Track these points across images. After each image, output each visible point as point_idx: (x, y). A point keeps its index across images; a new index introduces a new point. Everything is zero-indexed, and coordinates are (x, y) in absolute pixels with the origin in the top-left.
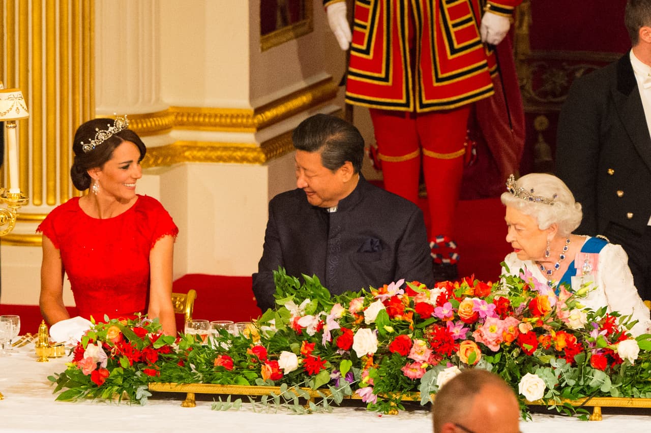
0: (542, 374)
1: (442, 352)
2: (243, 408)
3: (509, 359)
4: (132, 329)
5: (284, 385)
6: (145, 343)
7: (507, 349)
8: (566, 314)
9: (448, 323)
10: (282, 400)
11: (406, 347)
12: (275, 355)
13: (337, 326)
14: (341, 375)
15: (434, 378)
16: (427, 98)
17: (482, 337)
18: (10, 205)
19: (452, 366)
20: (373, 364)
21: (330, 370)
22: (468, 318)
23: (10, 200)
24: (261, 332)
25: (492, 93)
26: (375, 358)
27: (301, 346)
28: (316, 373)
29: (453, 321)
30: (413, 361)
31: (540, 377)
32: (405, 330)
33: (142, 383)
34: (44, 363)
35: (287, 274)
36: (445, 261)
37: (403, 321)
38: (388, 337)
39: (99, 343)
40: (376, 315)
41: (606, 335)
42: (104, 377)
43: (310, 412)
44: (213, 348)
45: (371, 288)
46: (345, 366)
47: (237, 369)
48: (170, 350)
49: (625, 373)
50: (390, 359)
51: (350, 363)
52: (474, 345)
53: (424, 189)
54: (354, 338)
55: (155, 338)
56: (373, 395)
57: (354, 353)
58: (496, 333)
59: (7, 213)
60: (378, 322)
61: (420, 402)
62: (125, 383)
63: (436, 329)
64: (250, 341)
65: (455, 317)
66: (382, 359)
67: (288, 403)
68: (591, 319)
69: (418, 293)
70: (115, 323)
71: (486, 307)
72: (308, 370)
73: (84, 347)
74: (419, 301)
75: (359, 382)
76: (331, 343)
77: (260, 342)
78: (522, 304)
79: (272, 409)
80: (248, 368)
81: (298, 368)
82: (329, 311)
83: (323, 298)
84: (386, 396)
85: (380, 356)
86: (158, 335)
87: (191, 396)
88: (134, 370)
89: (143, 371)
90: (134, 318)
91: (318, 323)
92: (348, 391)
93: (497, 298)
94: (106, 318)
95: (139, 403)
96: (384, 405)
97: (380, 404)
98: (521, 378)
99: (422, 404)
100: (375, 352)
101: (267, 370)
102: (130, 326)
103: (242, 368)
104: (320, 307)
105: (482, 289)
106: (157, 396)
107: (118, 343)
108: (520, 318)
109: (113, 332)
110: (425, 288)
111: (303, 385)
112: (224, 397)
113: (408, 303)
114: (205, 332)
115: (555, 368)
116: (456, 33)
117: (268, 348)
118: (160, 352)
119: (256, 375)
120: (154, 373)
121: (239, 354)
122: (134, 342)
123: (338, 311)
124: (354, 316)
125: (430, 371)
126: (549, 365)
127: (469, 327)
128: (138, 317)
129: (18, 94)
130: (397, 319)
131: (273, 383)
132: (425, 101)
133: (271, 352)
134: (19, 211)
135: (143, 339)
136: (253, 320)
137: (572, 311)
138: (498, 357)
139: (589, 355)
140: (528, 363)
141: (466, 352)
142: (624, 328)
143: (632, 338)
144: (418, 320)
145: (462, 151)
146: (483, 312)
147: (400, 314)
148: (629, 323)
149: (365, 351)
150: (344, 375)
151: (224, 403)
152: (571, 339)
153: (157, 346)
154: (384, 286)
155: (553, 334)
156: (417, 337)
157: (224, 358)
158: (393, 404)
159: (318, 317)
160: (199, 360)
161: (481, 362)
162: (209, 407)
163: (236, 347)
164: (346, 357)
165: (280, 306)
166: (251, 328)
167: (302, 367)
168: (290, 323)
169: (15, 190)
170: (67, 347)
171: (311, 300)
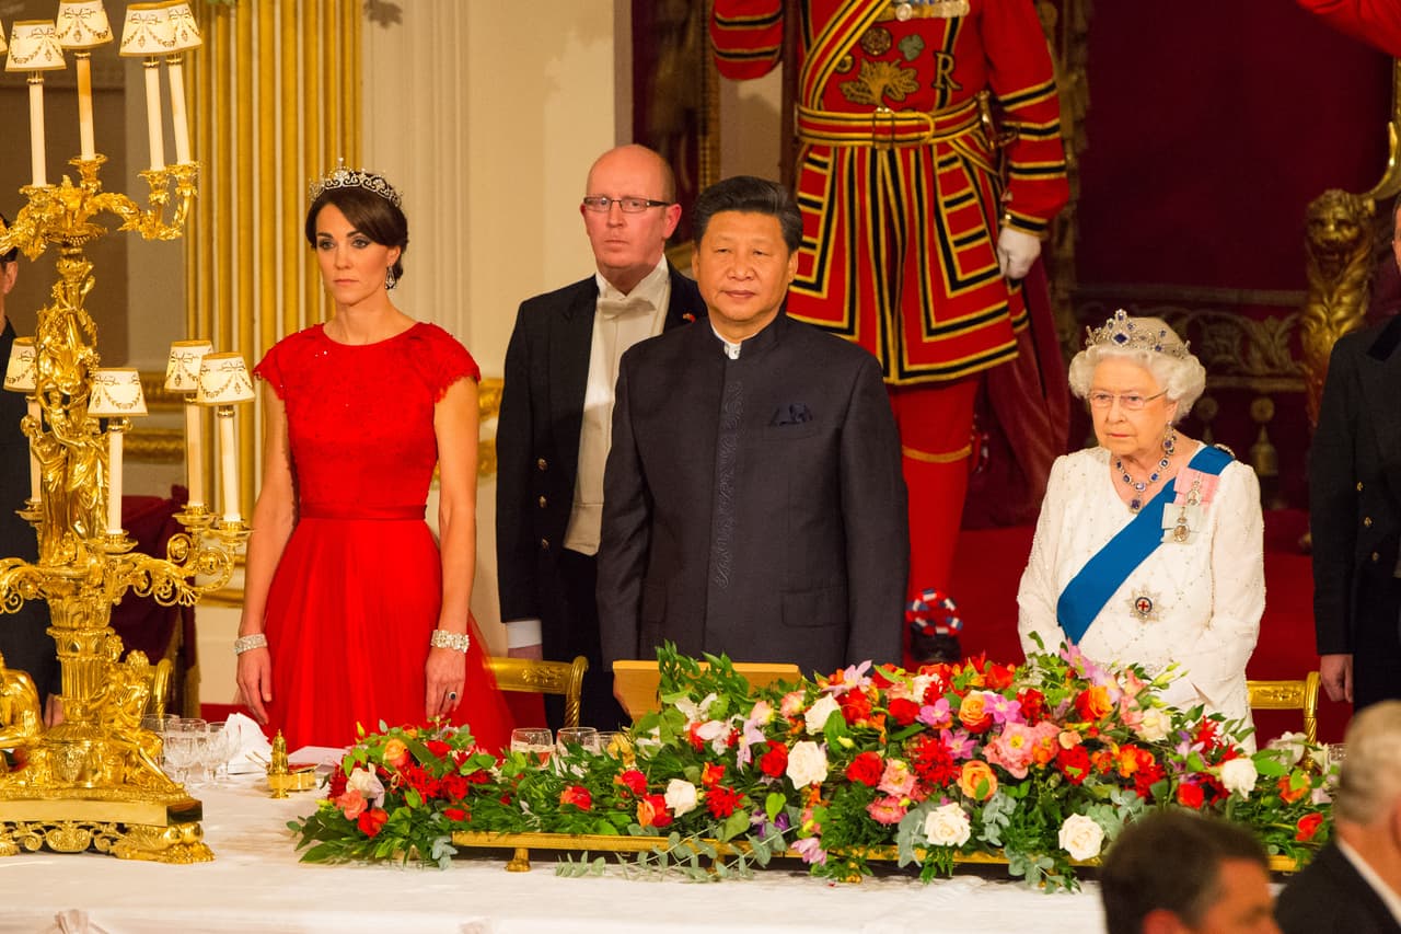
0: (1097, 816)
1: (932, 779)
2: (609, 873)
3: (1044, 790)
4: (426, 744)
5: (675, 835)
6: (448, 767)
7: (1040, 775)
8: (1136, 717)
9: (942, 733)
10: (671, 860)
11: (873, 770)
12: (660, 785)
13: (760, 738)
14: (767, 817)
15: (920, 822)
17: (998, 754)
18: (224, 541)
19: (948, 803)
20: (819, 800)
21: (749, 810)
22: (976, 723)
23: (224, 533)
24: (636, 748)
25: (1015, 355)
26: (823, 789)
27: (702, 771)
28: (727, 814)
29: (951, 729)
30: (885, 795)
31: (1094, 820)
32: (872, 744)
33: (442, 833)
34: (281, 801)
35: (679, 653)
37: (870, 729)
38: (845, 755)
39: (371, 766)
40: (826, 720)
41: (1203, 752)
42: (381, 822)
43: (717, 879)
44: (558, 774)
45: (816, 675)
46: (775, 802)
47: (597, 809)
48: (489, 778)
49: (1233, 815)
50: (848, 791)
51: (783, 798)
52: (985, 769)
54: (789, 756)
55: (463, 758)
56: (820, 850)
57: (789, 781)
58: (1022, 749)
59: (219, 554)
60: (828, 731)
61: (896, 862)
62: (415, 832)
63: (924, 741)
64: (619, 763)
65: (954, 722)
66: (835, 792)
67: (682, 865)
68: (1177, 726)
69: (893, 684)
70: (398, 734)
71: (1004, 707)
72: (714, 809)
73: (347, 773)
74: (895, 697)
75: (798, 829)
76: (750, 765)
77: (634, 764)
78: (1064, 700)
79: (655, 874)
80: (615, 807)
81: (698, 807)
82: (747, 713)
83: (737, 692)
84: (841, 852)
85: (830, 786)
86: (467, 753)
87: (522, 854)
88: (429, 811)
89: (443, 812)
90: (428, 726)
91: (729, 733)
92: (780, 844)
93: (1023, 691)
94: (383, 725)
95: (438, 866)
96: (839, 868)
97: (833, 865)
98: (1062, 822)
99: (901, 865)
100: (824, 780)
101: (647, 810)
102: (421, 739)
103: (605, 808)
104: (733, 708)
105: (999, 677)
106: (465, 853)
107: (403, 767)
108: (1060, 723)
109: (393, 750)
110: (905, 675)
111: (706, 835)
112: (577, 855)
113: (877, 700)
114: (545, 749)
115: (1118, 806)
116: (960, 255)
117: (648, 773)
118: (471, 781)
119: (629, 819)
120: (461, 816)
121: (601, 785)
122: (427, 764)
123: (763, 713)
124: (788, 722)
125: (913, 811)
126: (1109, 801)
127: (978, 738)
129: (237, 361)
130: (859, 726)
131: (656, 831)
132: (910, 367)
133: (653, 780)
135: (444, 761)
136: (624, 728)
137: (1146, 712)
138: (1024, 788)
139: (1175, 783)
140: (1074, 797)
141: (970, 780)
142: (1233, 739)
143: (1245, 757)
144: (894, 727)
145: (967, 449)
146: (1000, 714)
147: (864, 718)
148: (1239, 731)
149: (807, 777)
150: (772, 818)
151: (576, 865)
152: (1145, 759)
153: (466, 771)
154: (839, 671)
155: (1115, 750)
156: (891, 756)
157: (576, 790)
158: (853, 865)
159: (729, 724)
160: (536, 794)
161: (997, 796)
162: (549, 871)
163: (595, 772)
164: (776, 788)
165: (668, 705)
166: (620, 742)
167: (705, 806)
168: (684, 733)
169: (232, 516)
170: (318, 773)
171: (718, 694)
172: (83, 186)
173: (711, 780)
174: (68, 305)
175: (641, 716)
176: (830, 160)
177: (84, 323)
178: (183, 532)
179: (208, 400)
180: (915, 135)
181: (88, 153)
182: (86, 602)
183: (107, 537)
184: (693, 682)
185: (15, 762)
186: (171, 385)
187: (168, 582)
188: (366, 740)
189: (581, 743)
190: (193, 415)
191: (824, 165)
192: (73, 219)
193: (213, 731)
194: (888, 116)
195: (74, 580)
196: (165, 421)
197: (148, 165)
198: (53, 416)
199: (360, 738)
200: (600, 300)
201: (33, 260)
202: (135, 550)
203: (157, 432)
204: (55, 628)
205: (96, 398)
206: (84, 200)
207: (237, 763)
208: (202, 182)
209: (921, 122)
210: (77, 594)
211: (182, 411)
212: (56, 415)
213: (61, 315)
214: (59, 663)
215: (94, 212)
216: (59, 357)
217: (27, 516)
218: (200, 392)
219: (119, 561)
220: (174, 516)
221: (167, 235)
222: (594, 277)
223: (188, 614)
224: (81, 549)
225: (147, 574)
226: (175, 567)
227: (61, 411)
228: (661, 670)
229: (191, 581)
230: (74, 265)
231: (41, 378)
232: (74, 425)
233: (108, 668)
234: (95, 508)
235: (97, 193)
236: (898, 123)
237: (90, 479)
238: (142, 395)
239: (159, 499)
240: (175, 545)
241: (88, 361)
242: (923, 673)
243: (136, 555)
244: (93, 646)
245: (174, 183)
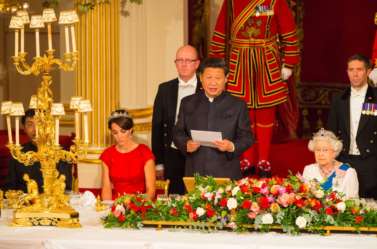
0: (305, 217)
1: (264, 207)
2: (182, 231)
3: (292, 210)
4: (136, 198)
5: (199, 221)
6: (141, 204)
7: (291, 206)
8: (315, 192)
9: (266, 196)
10: (198, 228)
11: (249, 205)
12: (195, 209)
13: (220, 197)
14: (222, 217)
15: (261, 218)
16: (260, 102)
17: (280, 201)
18: (85, 147)
19: (268, 213)
20: (235, 213)
21: (217, 215)
22: (275, 193)
23: (85, 145)
24: (189, 199)
25: (286, 100)
26: (236, 210)
27: (205, 205)
28: (212, 216)
29: (268, 195)
30: (252, 211)
31: (305, 218)
32: (248, 198)
33: (140, 221)
34: (99, 212)
35: (200, 175)
36: (266, 170)
37: (248, 195)
38: (242, 201)
39: (122, 204)
40: (237, 192)
41: (332, 200)
42: (124, 218)
43: (209, 233)
44: (169, 206)
45: (234, 181)
46: (224, 213)
47: (179, 215)
48: (152, 207)
49: (340, 216)
50: (242, 210)
51: (226, 212)
52: (277, 205)
53: (256, 140)
54: (228, 201)
55: (145, 202)
56: (235, 225)
57: (228, 208)
58: (286, 200)
59: (83, 150)
60: (237, 195)
61: (255, 228)
62: (133, 221)
63: (262, 198)
64: (184, 203)
65: (269, 193)
66: (239, 210)
67: (200, 229)
68: (326, 194)
69: (254, 183)
71: (282, 189)
72: (208, 215)
73: (116, 206)
74: (254, 186)
75: (230, 220)
76: (218, 204)
77: (188, 203)
78: (297, 187)
79: (193, 231)
80: (183, 214)
81: (204, 214)
82: (217, 191)
83: (214, 185)
84: (241, 226)
86: (146, 201)
87: (160, 226)
88: (136, 215)
89: (140, 216)
90: (136, 193)
91: (212, 195)
92: (225, 224)
93: (287, 185)
94: (125, 194)
95: (139, 229)
96: (240, 229)
97: (238, 229)
98: (297, 218)
99: (256, 229)
100: (236, 207)
101: (191, 215)
102: (134, 197)
103: (181, 214)
104: (213, 189)
105: (281, 181)
106: (146, 226)
107: (130, 204)
108: (296, 193)
109: (127, 200)
110: (257, 181)
111: (206, 221)
112: (174, 226)
113: (250, 187)
114: (166, 199)
115: (311, 214)
116: (272, 75)
117: (192, 206)
118: (147, 208)
119: (187, 217)
120: (144, 216)
121: (180, 209)
122: (136, 203)
123: (221, 191)
124: (227, 193)
125: (259, 215)
126: (308, 213)
127: (275, 197)
128: (138, 193)
129: (88, 101)
130: (245, 194)
131: (194, 220)
132: (259, 104)
133: (193, 207)
134: (88, 149)
135: (140, 203)
137: (318, 190)
138: (287, 209)
139: (325, 208)
140: (300, 212)
141: (274, 207)
142: (340, 197)
143: (343, 202)
144: (254, 194)
145: (272, 124)
146: (281, 191)
147: (246, 192)
148: (341, 195)
149: (232, 207)
150: (223, 217)
151: (174, 229)
152: (317, 202)
153: (146, 205)
154: (240, 180)
155: (310, 200)
156: (253, 201)
157: (174, 210)
158: (243, 229)
159: (212, 193)
160: (163, 211)
161: (280, 212)
162: (167, 230)
163: (179, 205)
164: (224, 210)
165: (197, 189)
166: (185, 198)
167: (206, 214)
168: (201, 196)
169: (87, 141)
170: (108, 206)
171: (210, 186)
172: (49, 57)
173: (207, 207)
174: (45, 87)
175: (190, 191)
176: (238, 51)
177: (49, 92)
178: (74, 144)
179: (81, 111)
180: (260, 45)
181: (50, 49)
182: (50, 162)
183: (55, 146)
184: (203, 182)
185: (32, 202)
186: (71, 107)
187: (70, 157)
188: (120, 197)
189: (175, 198)
190: (77, 115)
191: (237, 53)
192: (47, 65)
193: (82, 195)
194: (253, 40)
195: (47, 157)
196: (70, 116)
197: (65, 52)
198: (41, 115)
199: (119, 197)
200: (179, 84)
201: (36, 76)
202: (62, 149)
203: (68, 119)
205: (52, 111)
206: (49, 61)
207: (88, 203)
208: (79, 56)
209: (262, 42)
210: (48, 160)
211: (74, 114)
212: (42, 115)
213: (43, 90)
214: (43, 177)
215: (52, 64)
216: (43, 100)
218: (79, 109)
219: (58, 152)
220: (72, 140)
221: (70, 70)
222: (178, 78)
223: (76, 165)
224: (48, 149)
225: (65, 155)
226: (72, 153)
227: (43, 114)
228: (195, 179)
229: (76, 157)
230: (47, 77)
231: (38, 106)
232: (47, 118)
233: (55, 179)
234: (52, 138)
235: (53, 59)
236: (256, 42)
237: (51, 131)
238: (64, 110)
239: (68, 136)
240: (72, 148)
241: (50, 102)
242: (261, 180)
243: (62, 150)
244: (51, 173)
245: (72, 56)
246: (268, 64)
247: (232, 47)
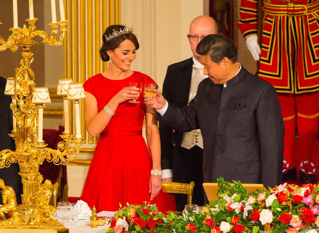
1: (307, 222)
4: (142, 210)
6: (149, 218)
9: (310, 206)
11: (287, 219)
12: (218, 224)
13: (251, 208)
16: (301, 86)
18: (76, 144)
19: (312, 229)
20: (270, 228)
21: (247, 231)
23: (76, 141)
24: (211, 211)
26: (271, 225)
27: (232, 219)
29: (313, 205)
30: (292, 227)
32: (287, 210)
34: (95, 229)
35: (224, 180)
37: (286, 205)
38: (278, 214)
39: (124, 217)
40: (272, 202)
44: (185, 220)
45: (269, 188)
46: (256, 229)
47: (198, 231)
48: (162, 221)
50: (280, 225)
51: (258, 228)
53: (297, 135)
54: (260, 214)
55: (154, 215)
57: (260, 222)
59: (75, 148)
60: (273, 206)
63: (304, 209)
64: (205, 216)
65: (314, 203)
66: (275, 226)
69: (294, 190)
70: (133, 207)
72: (236, 231)
73: (116, 220)
74: (295, 195)
76: (248, 217)
77: (210, 217)
80: (204, 231)
81: (231, 230)
82: (247, 200)
83: (243, 193)
85: (274, 224)
86: (155, 213)
88: (143, 232)
89: (147, 232)
90: (143, 204)
91: (241, 206)
94: (128, 204)
100: (272, 222)
101: (214, 232)
102: (140, 208)
103: (200, 231)
104: (242, 198)
107: (134, 217)
109: (131, 212)
110: (298, 188)
113: (289, 196)
116: (316, 51)
117: (214, 220)
118: (157, 222)
121: (199, 223)
122: (142, 217)
123: (252, 200)
124: (260, 203)
125: (301, 232)
128: (144, 203)
129: (80, 85)
130: (283, 204)
132: (300, 88)
133: (216, 222)
134: (81, 147)
135: (148, 216)
136: (206, 205)
144: (294, 205)
145: (318, 114)
147: (285, 201)
149: (266, 221)
153: (155, 219)
156: (294, 214)
157: (191, 225)
159: (241, 203)
160: (178, 226)
163: (197, 219)
164: (256, 224)
165: (221, 197)
166: (205, 209)
167: (233, 230)
168: (226, 207)
169: (79, 136)
170: (106, 219)
171: (237, 194)
172: (30, 28)
173: (235, 222)
174: (25, 67)
175: (212, 201)
176: (273, 20)
177: (30, 73)
178: (63, 141)
179: (71, 98)
180: (301, 12)
181: (32, 17)
182: (31, 164)
183: (38, 143)
184: (229, 190)
185: (8, 216)
186: (59, 93)
187: (58, 157)
188: (122, 209)
189: (192, 210)
190: (66, 103)
191: (271, 22)
192: (27, 39)
193: (72, 206)
194: (292, 6)
195: (27, 156)
196: (57, 105)
197: (51, 21)
198: (20, 103)
199: (120, 208)
200: (194, 66)
201: (14, 52)
202: (47, 147)
203: (55, 108)
204: (21, 173)
205: (34, 97)
206: (30, 33)
207: (80, 216)
208: (69, 27)
209: (303, 8)
210: (28, 161)
211: (62, 101)
212: (21, 103)
213: (23, 70)
214: (22, 184)
215: (34, 37)
216: (22, 84)
217: (12, 136)
218: (68, 95)
219: (42, 150)
220: (59, 136)
221: (57, 44)
222: (192, 58)
223: (64, 168)
224: (29, 147)
225: (51, 154)
226: (60, 152)
227: (23, 101)
228: (219, 186)
229: (65, 157)
230: (27, 54)
231: (16, 91)
232: (27, 106)
233: (38, 185)
234: (34, 133)
235: (34, 31)
236: (295, 8)
237: (32, 124)
238: (49, 96)
239: (55, 130)
240: (60, 145)
241: (32, 85)
242: (304, 187)
243: (48, 148)
244: (33, 178)
245: (60, 27)
246: (311, 37)
247: (265, 14)
